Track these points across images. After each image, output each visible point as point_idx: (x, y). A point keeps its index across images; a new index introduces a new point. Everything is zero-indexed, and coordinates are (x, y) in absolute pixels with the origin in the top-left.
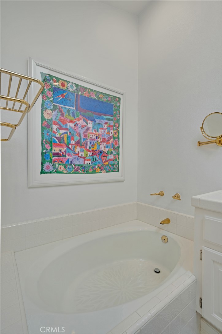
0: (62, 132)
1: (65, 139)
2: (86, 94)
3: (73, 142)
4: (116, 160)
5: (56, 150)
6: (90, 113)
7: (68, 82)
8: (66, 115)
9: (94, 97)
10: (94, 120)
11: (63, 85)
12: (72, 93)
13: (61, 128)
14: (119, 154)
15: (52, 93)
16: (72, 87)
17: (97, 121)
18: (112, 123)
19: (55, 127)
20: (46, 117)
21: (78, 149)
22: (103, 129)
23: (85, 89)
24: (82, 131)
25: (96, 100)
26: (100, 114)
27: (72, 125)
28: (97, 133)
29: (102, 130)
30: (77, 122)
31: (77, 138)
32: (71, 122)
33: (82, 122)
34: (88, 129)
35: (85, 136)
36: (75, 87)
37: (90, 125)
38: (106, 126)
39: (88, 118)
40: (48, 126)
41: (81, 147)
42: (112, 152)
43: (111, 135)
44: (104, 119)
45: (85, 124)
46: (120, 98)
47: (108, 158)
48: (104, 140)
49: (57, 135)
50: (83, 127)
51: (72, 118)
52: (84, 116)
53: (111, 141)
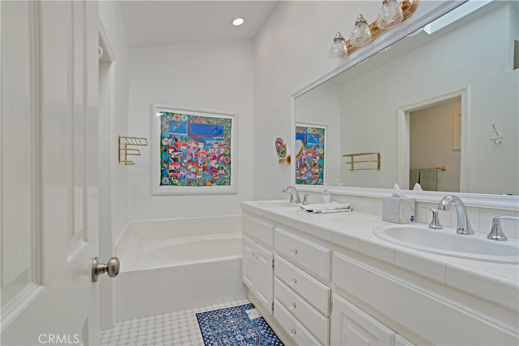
0: (176, 154)
1: (179, 159)
2: (197, 122)
3: (185, 161)
4: (227, 174)
5: (172, 167)
6: (200, 137)
7: (181, 115)
8: (179, 140)
9: (205, 122)
10: (203, 141)
11: (177, 118)
12: (185, 123)
13: (175, 151)
14: (230, 169)
15: (168, 126)
16: (185, 118)
17: (208, 142)
18: (223, 142)
19: (171, 151)
20: (164, 143)
21: (190, 166)
22: (213, 148)
23: (196, 117)
24: (193, 152)
25: (207, 125)
26: (210, 137)
27: (185, 148)
28: (208, 152)
29: (213, 150)
30: (189, 145)
31: (189, 158)
32: (184, 145)
33: (193, 145)
34: (199, 149)
35: (196, 155)
36: (187, 118)
37: (201, 146)
38: (216, 146)
39: (198, 141)
40: (165, 150)
41: (192, 165)
42: (222, 168)
43: (221, 153)
44: (214, 140)
45: (196, 146)
46: (231, 120)
47: (218, 173)
48: (214, 158)
49: (173, 156)
50: (194, 148)
51: (184, 142)
52: (195, 139)
53: (221, 158)
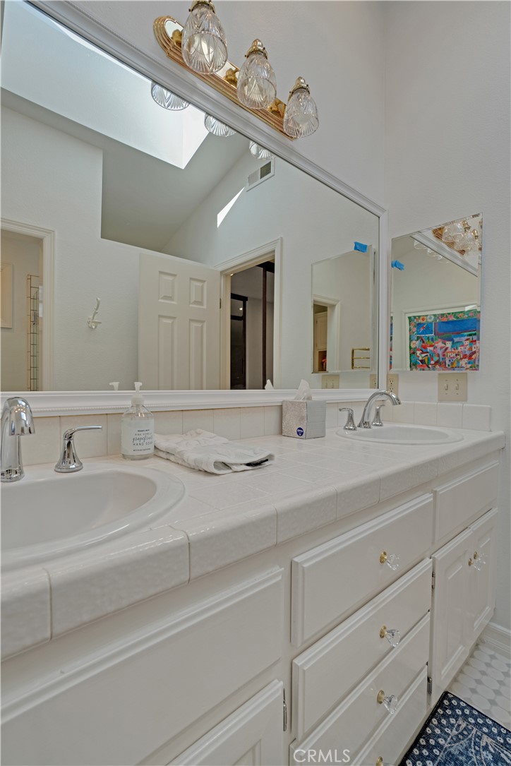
0: (423, 355)
1: (426, 361)
2: (443, 319)
3: (432, 362)
6: (448, 335)
7: (427, 316)
8: (426, 341)
10: (452, 340)
11: (423, 319)
12: (431, 323)
13: (423, 353)
15: (415, 329)
16: (431, 318)
17: (456, 340)
18: (475, 338)
19: (418, 353)
20: (413, 346)
22: (463, 346)
23: (442, 315)
24: (440, 352)
25: (455, 321)
26: (459, 333)
27: (432, 348)
28: (457, 351)
29: (462, 348)
30: (436, 345)
31: (436, 359)
32: (431, 346)
33: (440, 344)
34: (447, 349)
35: (444, 355)
36: (433, 317)
37: (449, 344)
38: (467, 343)
39: (445, 340)
40: (414, 353)
41: (440, 366)
43: (474, 350)
44: (465, 336)
45: (443, 345)
48: (465, 357)
49: (420, 358)
50: (441, 348)
51: (431, 343)
52: (442, 339)
53: (474, 357)
